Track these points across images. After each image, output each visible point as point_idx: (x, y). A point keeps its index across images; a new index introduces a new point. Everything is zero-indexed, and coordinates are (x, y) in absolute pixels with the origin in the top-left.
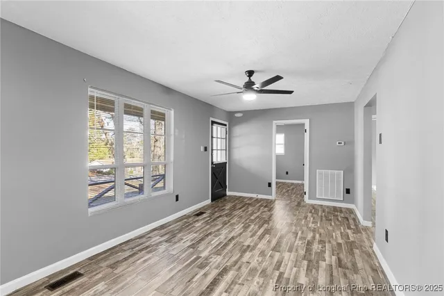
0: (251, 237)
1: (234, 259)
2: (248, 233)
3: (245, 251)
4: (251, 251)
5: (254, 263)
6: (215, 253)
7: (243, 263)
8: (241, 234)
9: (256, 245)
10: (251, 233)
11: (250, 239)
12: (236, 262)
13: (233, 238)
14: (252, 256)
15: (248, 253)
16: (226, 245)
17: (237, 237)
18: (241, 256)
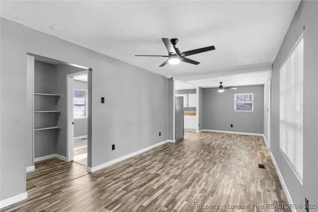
0: (170, 187)
1: (186, 171)
2: (172, 191)
3: (179, 175)
4: (175, 175)
5: (175, 169)
6: (199, 175)
7: (181, 169)
8: (180, 191)
9: (169, 180)
10: (169, 191)
11: (173, 184)
12: (185, 169)
13: (188, 186)
14: (174, 172)
15: (177, 174)
16: (193, 180)
17: (184, 188)
18: (182, 172)
